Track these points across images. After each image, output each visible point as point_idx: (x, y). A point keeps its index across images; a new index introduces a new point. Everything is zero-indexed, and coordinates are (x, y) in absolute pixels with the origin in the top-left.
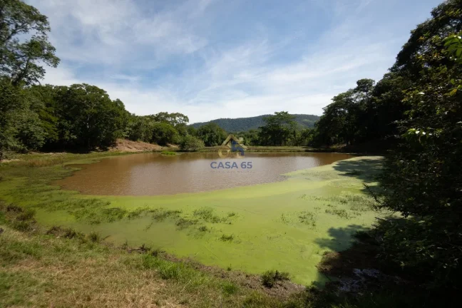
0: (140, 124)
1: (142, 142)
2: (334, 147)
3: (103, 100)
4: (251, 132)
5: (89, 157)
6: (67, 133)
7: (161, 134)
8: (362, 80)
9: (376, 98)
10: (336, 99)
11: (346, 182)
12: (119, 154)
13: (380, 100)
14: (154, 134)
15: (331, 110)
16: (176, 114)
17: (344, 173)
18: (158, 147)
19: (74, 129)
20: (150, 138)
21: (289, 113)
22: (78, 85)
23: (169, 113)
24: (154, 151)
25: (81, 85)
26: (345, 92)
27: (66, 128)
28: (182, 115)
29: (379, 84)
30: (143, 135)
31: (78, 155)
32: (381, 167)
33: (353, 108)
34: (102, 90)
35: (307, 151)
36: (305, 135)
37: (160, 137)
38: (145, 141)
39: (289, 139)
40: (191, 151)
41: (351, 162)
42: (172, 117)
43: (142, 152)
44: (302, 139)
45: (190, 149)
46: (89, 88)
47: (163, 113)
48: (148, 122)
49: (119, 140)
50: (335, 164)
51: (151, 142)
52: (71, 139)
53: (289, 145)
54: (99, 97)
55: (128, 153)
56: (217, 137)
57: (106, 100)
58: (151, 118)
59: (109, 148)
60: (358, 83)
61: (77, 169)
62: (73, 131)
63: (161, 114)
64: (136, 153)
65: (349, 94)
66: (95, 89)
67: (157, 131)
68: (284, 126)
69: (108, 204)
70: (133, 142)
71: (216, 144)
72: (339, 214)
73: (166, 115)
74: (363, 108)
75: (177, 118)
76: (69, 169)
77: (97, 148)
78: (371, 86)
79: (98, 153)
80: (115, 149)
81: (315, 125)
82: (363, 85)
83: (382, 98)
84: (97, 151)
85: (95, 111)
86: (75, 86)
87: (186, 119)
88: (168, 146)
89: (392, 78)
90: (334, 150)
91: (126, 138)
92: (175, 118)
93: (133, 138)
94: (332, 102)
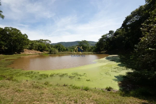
0: (33, 43)
1: (34, 50)
2: (102, 52)
3: (19, 34)
4: (73, 47)
5: (13, 56)
6: (3, 46)
7: (41, 47)
8: (111, 31)
9: (115, 37)
10: (102, 36)
11: (112, 63)
12: (26, 55)
13: (116, 37)
14: (39, 47)
15: (101, 40)
16: (46, 40)
17: (110, 60)
18: (40, 52)
19: (6, 45)
20: (37, 49)
21: (87, 41)
22: (8, 28)
23: (44, 40)
24: (39, 54)
25: (9, 28)
26: (105, 34)
27: (3, 44)
28: (48, 40)
29: (115, 32)
30: (34, 48)
31: (8, 55)
32: (119, 58)
33: (108, 39)
34: (19, 30)
35: (94, 53)
36: (92, 48)
37: (41, 49)
38: (35, 50)
39: (87, 50)
40: (54, 54)
41: (110, 57)
42: (45, 41)
43: (34, 54)
44: (91, 49)
45: (53, 53)
46: (13, 29)
47: (41, 40)
48: (35, 43)
49: (25, 50)
50: (105, 58)
51: (37, 51)
52: (5, 49)
53: (87, 52)
54: (17, 33)
55: (29, 55)
56: (61, 49)
57: (20, 34)
58: (37, 41)
59: (21, 53)
60: (109, 32)
61: (12, 61)
62: (6, 46)
63: (40, 40)
64: (32, 54)
65: (106, 35)
66: (15, 29)
67: (39, 46)
68: (85, 45)
69: (38, 73)
70: (31, 50)
71: (61, 51)
72: (115, 72)
73: (42, 40)
74: (111, 40)
75: (47, 42)
76: (9, 61)
77: (16, 53)
78: (113, 32)
79: (16, 55)
80: (23, 53)
81: (96, 45)
82: (111, 32)
83: (117, 37)
84: (16, 54)
85: (16, 38)
86: (6, 28)
87: (50, 42)
88: (44, 52)
89: (119, 30)
90: (102, 53)
91: (28, 49)
92: (46, 41)
93: (31, 49)
94: (101, 37)
